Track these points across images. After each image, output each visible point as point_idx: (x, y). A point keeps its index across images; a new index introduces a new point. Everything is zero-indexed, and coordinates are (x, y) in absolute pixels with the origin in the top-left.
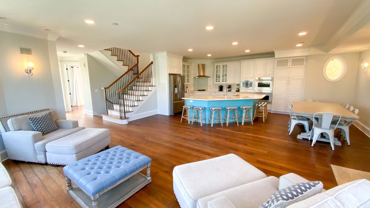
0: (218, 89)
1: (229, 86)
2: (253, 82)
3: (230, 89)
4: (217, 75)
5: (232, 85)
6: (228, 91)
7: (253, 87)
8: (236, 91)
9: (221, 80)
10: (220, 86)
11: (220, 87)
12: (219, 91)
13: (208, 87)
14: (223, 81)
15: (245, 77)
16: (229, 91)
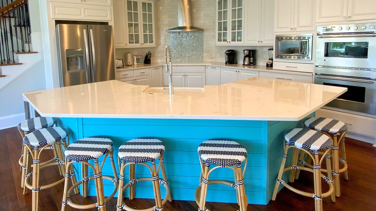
0: (223, 59)
1: (250, 51)
2: (310, 40)
3: (252, 59)
4: (220, 24)
5: (257, 49)
6: (247, 65)
7: (310, 56)
8: (267, 65)
9: (229, 37)
10: (229, 51)
11: (227, 54)
12: (226, 63)
13: (205, 54)
14: (233, 40)
15: (288, 27)
16: (250, 64)
